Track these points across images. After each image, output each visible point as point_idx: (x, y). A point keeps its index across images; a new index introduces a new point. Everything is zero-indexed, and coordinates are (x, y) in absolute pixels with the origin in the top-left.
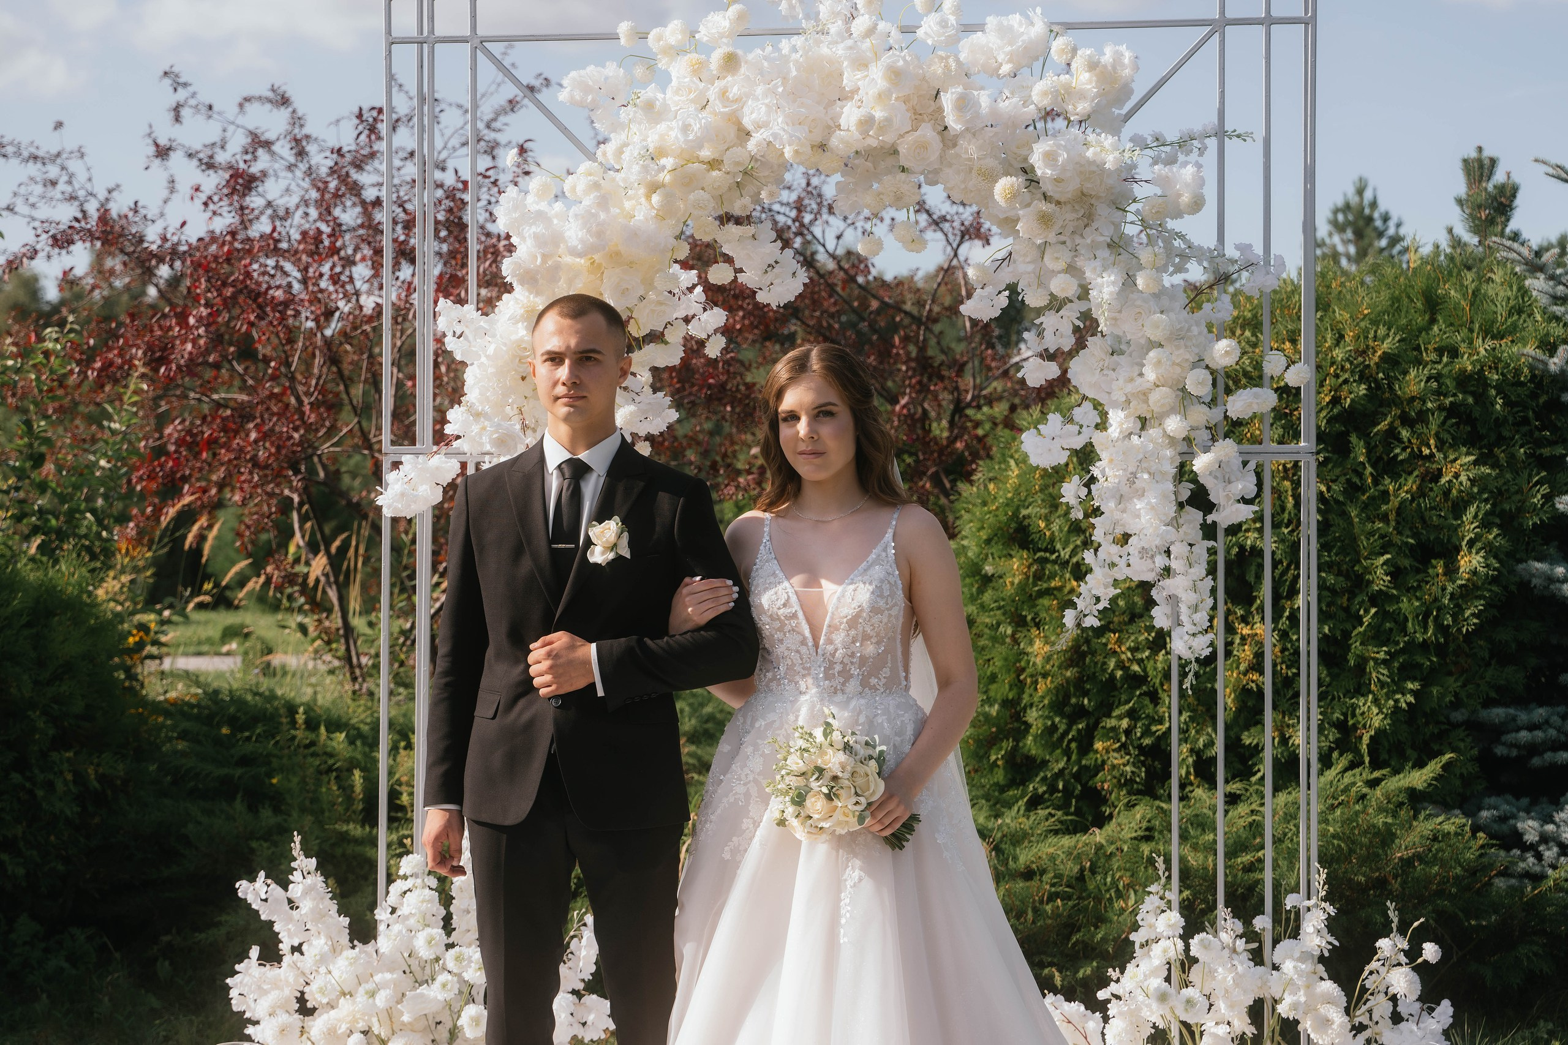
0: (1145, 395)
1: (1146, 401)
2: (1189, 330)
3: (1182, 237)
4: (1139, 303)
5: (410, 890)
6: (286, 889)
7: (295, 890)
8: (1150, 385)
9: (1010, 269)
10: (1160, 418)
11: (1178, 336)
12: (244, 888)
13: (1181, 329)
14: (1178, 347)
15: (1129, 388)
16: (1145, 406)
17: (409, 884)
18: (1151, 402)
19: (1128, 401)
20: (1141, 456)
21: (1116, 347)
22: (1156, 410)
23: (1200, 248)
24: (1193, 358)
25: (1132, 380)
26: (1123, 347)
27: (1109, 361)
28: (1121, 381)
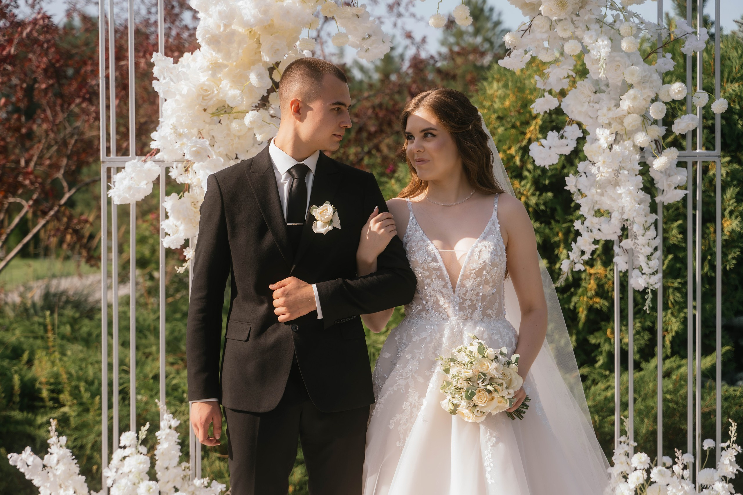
0: (621, 120)
1: (622, 123)
2: (650, 77)
3: (637, 16)
4: (618, 58)
5: (128, 456)
6: (42, 458)
7: (50, 459)
8: (625, 113)
9: (531, 36)
10: (629, 135)
11: (644, 81)
12: (13, 459)
13: (645, 76)
14: (645, 88)
15: (611, 114)
16: (620, 126)
17: (127, 452)
18: (625, 124)
19: (610, 124)
20: (621, 159)
21: (597, 87)
22: (628, 128)
23: (649, 23)
24: (653, 96)
25: (609, 109)
26: (603, 88)
27: (593, 97)
28: (605, 110)
